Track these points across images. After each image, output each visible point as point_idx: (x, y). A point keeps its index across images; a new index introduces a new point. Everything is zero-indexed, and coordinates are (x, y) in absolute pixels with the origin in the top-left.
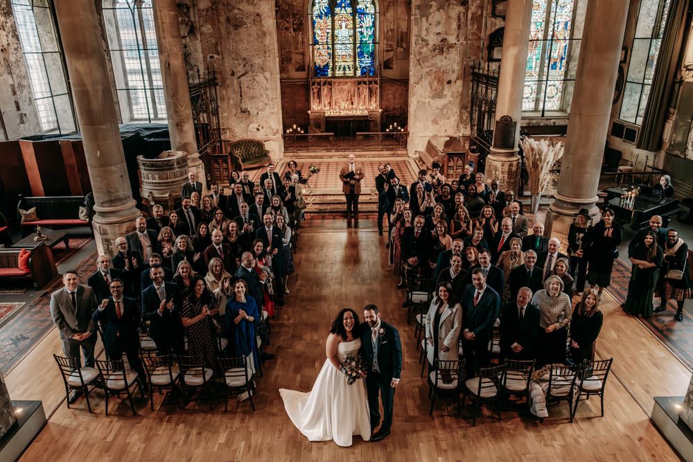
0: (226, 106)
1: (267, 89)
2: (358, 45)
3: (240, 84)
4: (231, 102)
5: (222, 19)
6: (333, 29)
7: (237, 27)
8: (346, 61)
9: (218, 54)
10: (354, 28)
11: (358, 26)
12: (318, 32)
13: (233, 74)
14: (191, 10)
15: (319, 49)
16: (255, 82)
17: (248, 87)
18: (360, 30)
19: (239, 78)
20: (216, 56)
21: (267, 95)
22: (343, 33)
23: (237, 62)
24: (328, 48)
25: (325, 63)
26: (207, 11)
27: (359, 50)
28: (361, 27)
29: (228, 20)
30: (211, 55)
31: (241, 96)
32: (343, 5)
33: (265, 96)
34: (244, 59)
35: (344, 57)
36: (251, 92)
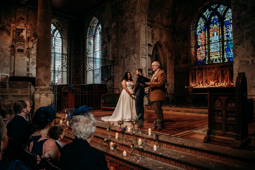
0: (117, 76)
1: (135, 64)
2: (225, 44)
3: (124, 62)
4: (120, 73)
5: (120, 30)
6: (209, 37)
7: (125, 32)
8: (217, 56)
9: (117, 48)
10: (223, 34)
11: (225, 32)
12: (199, 40)
13: (121, 58)
14: (110, 29)
15: (200, 50)
16: (130, 61)
17: (127, 64)
18: (227, 34)
19: (124, 59)
20: (116, 49)
21: (135, 67)
22: (215, 38)
23: (123, 51)
24: (205, 49)
25: (203, 59)
26: (114, 28)
27: (226, 47)
28: (227, 32)
29: (122, 30)
30: (114, 49)
31: (124, 69)
32: (215, 22)
33: (134, 69)
34: (126, 48)
35: (216, 53)
36: (128, 66)
